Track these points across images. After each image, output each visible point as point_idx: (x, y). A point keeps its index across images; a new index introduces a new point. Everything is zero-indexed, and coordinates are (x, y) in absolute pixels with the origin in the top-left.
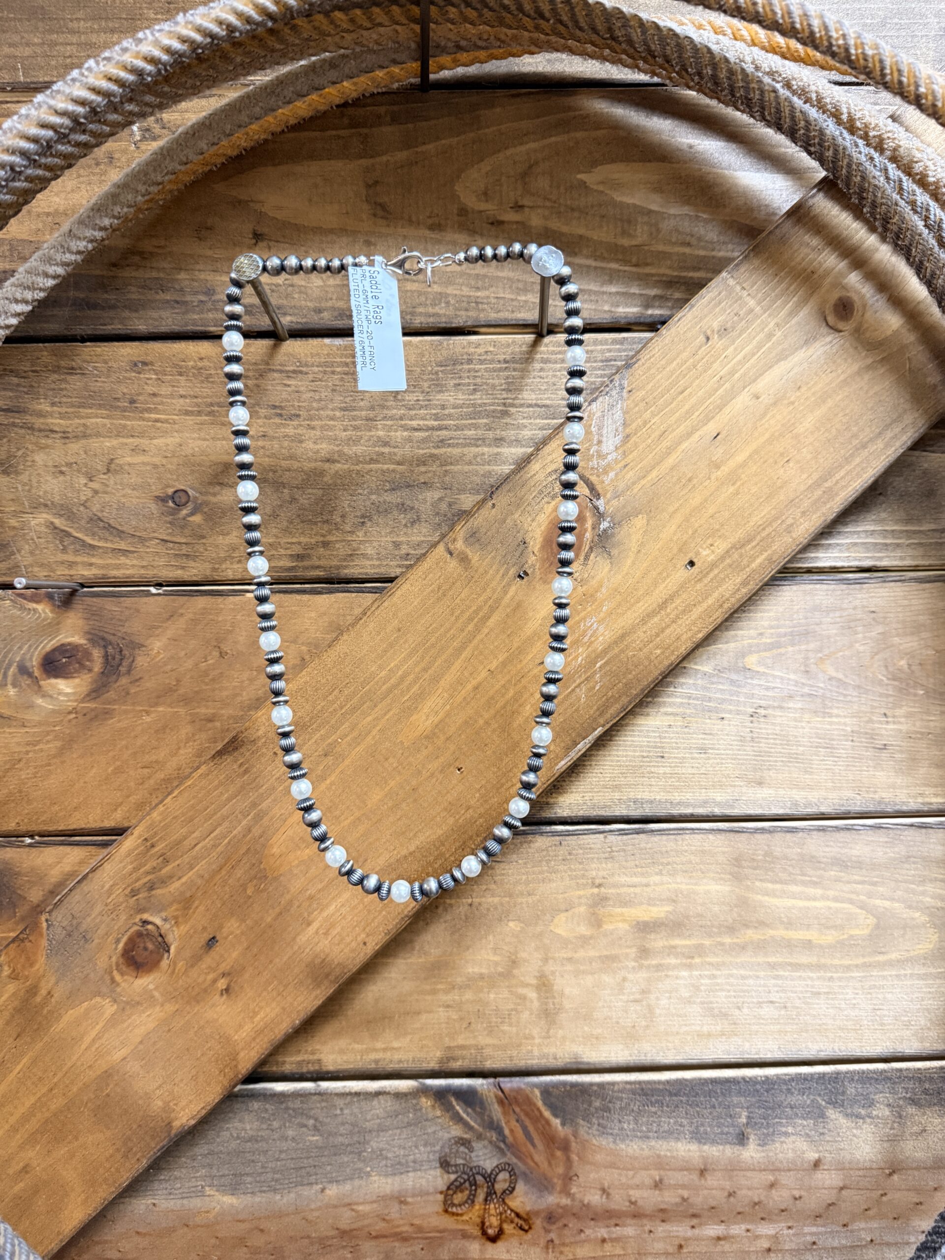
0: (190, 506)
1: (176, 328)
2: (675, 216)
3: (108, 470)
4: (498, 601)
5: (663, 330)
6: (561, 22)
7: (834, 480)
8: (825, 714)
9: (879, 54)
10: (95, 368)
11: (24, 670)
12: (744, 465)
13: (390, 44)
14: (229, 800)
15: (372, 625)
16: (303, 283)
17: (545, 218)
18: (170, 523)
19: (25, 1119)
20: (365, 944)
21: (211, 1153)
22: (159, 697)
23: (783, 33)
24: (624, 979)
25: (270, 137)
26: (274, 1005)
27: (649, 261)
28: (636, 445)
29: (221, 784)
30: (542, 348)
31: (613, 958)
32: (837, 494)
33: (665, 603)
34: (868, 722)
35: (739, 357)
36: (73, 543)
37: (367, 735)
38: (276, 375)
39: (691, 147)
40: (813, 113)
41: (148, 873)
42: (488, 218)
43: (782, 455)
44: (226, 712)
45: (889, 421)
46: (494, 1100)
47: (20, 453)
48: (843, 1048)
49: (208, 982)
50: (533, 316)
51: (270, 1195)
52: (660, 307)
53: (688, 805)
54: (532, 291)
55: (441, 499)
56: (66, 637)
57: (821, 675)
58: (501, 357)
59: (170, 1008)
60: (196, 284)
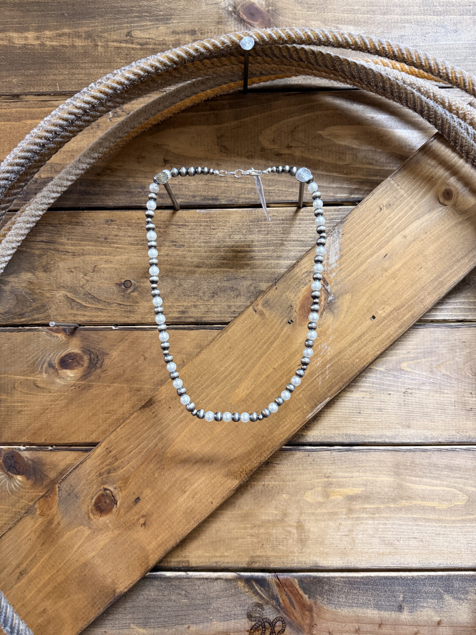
0: (132, 288)
1: (127, 204)
2: (365, 150)
3: (94, 271)
4: (278, 334)
5: (359, 205)
6: (310, 63)
7: (444, 277)
8: (441, 393)
9: (463, 76)
10: (89, 223)
11: (51, 365)
12: (399, 270)
13: (230, 73)
14: (147, 430)
15: (217, 345)
16: (187, 184)
17: (302, 152)
18: (122, 296)
19: (45, 585)
20: (212, 503)
21: (134, 606)
22: (115, 379)
23: (416, 67)
24: (340, 524)
25: (172, 115)
26: (167, 532)
27: (352, 172)
28: (346, 260)
29: (144, 422)
30: (300, 214)
31: (335, 514)
32: (445, 284)
33: (361, 336)
34: (462, 397)
35: (397, 218)
36: (76, 305)
37: (214, 399)
38: (174, 227)
39: (372, 118)
40: (431, 103)
41: (108, 465)
42: (275, 152)
43: (418, 265)
44: (147, 386)
45: (470, 249)
46: (275, 584)
47: (52, 262)
48: (452, 563)
49: (135, 520)
50: (296, 198)
51: (163, 629)
52: (358, 194)
53: (372, 437)
54: (296, 187)
55: (251, 285)
56: (72, 350)
57: (438, 373)
58: (281, 218)
59: (116, 532)
60: (136, 184)
